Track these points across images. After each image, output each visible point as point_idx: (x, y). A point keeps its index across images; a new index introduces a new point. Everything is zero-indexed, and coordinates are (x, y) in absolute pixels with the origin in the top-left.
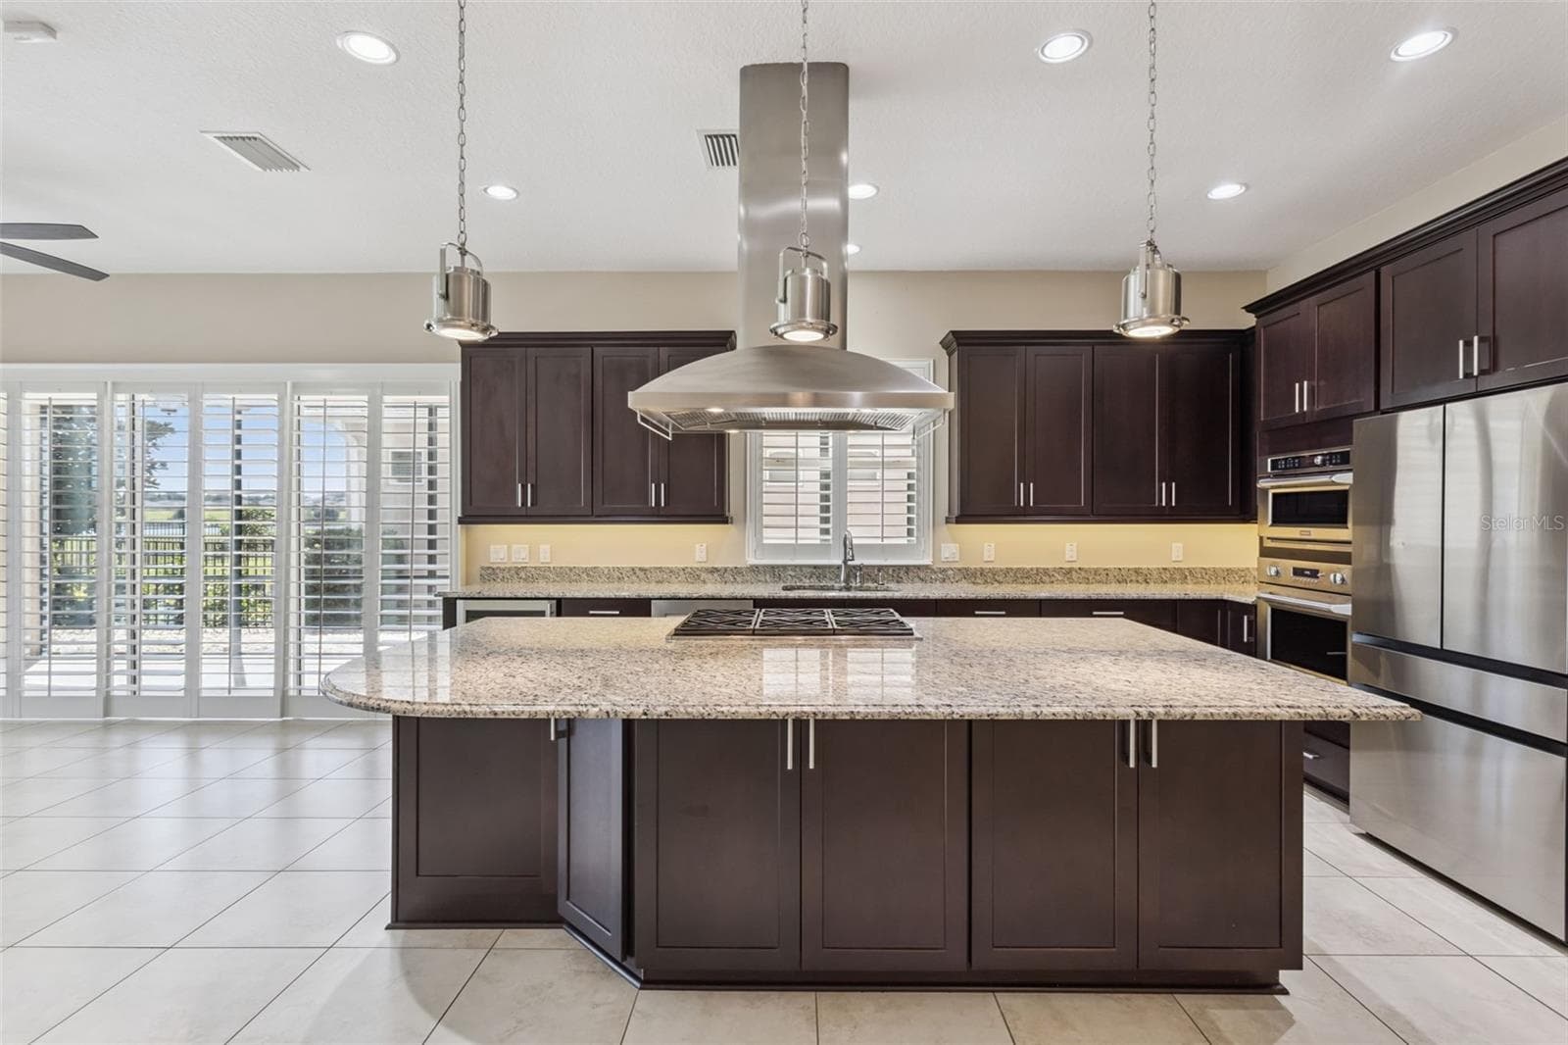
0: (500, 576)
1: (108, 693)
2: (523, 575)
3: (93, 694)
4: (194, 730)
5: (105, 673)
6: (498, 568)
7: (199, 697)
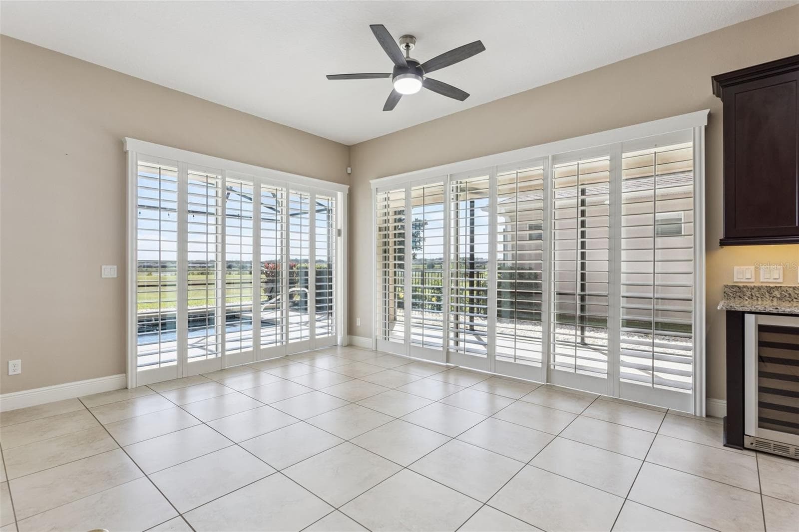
0: (748, 293)
1: (448, 349)
2: (777, 294)
3: (441, 349)
4: (493, 380)
5: (446, 338)
6: (744, 287)
7: (495, 360)
